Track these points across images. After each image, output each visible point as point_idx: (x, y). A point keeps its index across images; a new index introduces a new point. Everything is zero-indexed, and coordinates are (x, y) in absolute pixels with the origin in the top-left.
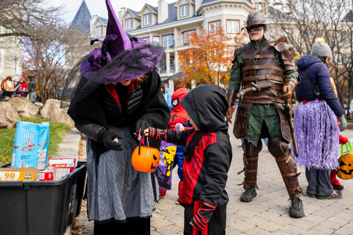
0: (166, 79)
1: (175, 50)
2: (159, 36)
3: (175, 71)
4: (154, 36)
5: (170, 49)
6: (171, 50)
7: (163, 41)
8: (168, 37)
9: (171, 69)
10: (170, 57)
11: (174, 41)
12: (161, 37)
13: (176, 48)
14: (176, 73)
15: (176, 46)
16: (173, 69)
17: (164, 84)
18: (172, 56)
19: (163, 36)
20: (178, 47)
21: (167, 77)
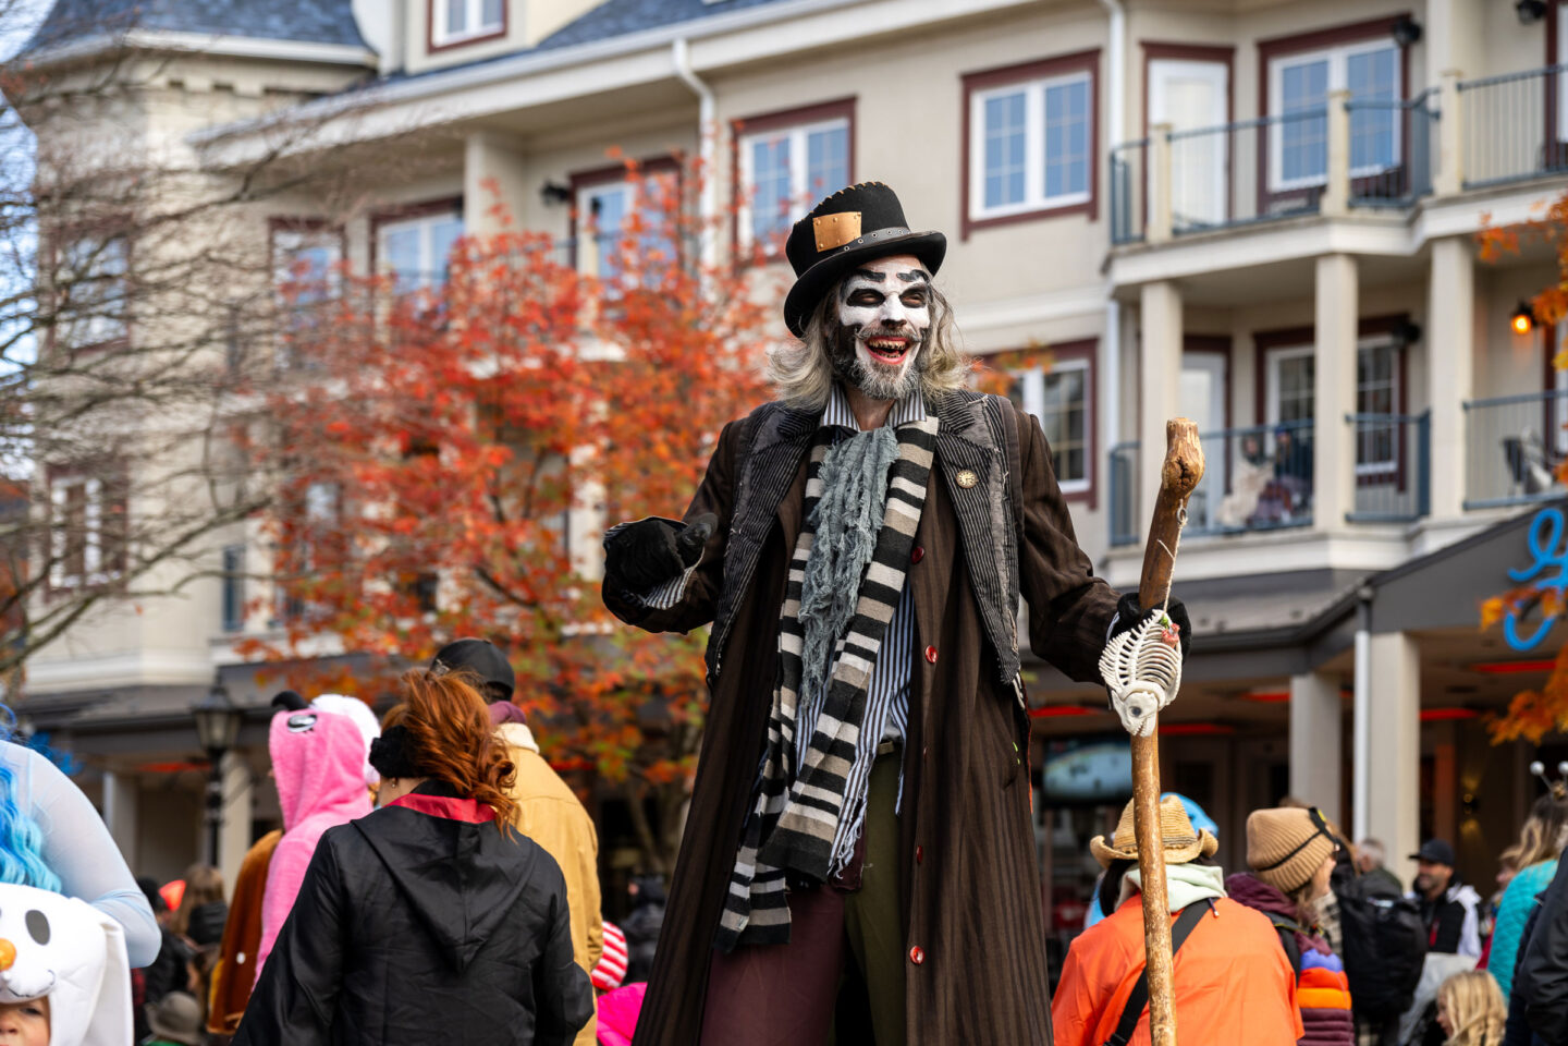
0: (1312, 607)
1: (1436, 223)
2: (1223, 55)
3: (1424, 507)
4: (1155, 50)
5: (1364, 213)
6: (1379, 236)
7: (1276, 108)
8: (1337, 62)
9: (1363, 481)
10: (1366, 326)
11: (1417, 114)
12: (1247, 61)
13: (1449, 201)
14: (1432, 543)
15: (1446, 182)
16: (1398, 480)
17: (1285, 680)
18: (1384, 307)
19: (1269, 49)
20: (1474, 191)
21: (1321, 577)
